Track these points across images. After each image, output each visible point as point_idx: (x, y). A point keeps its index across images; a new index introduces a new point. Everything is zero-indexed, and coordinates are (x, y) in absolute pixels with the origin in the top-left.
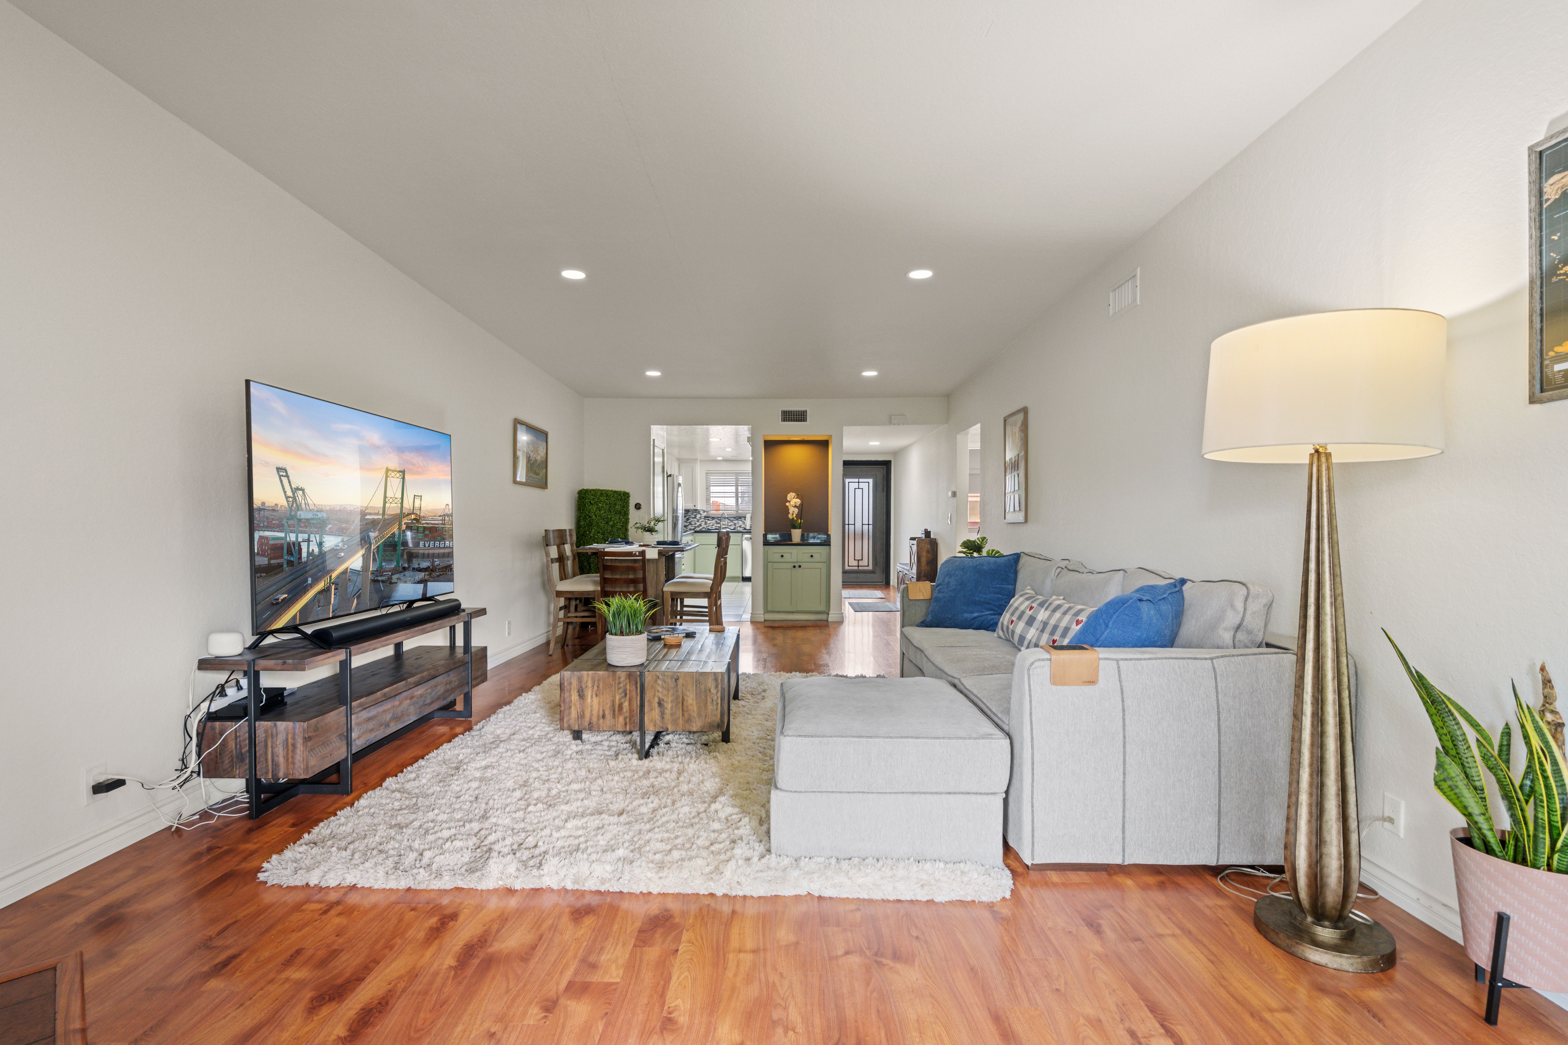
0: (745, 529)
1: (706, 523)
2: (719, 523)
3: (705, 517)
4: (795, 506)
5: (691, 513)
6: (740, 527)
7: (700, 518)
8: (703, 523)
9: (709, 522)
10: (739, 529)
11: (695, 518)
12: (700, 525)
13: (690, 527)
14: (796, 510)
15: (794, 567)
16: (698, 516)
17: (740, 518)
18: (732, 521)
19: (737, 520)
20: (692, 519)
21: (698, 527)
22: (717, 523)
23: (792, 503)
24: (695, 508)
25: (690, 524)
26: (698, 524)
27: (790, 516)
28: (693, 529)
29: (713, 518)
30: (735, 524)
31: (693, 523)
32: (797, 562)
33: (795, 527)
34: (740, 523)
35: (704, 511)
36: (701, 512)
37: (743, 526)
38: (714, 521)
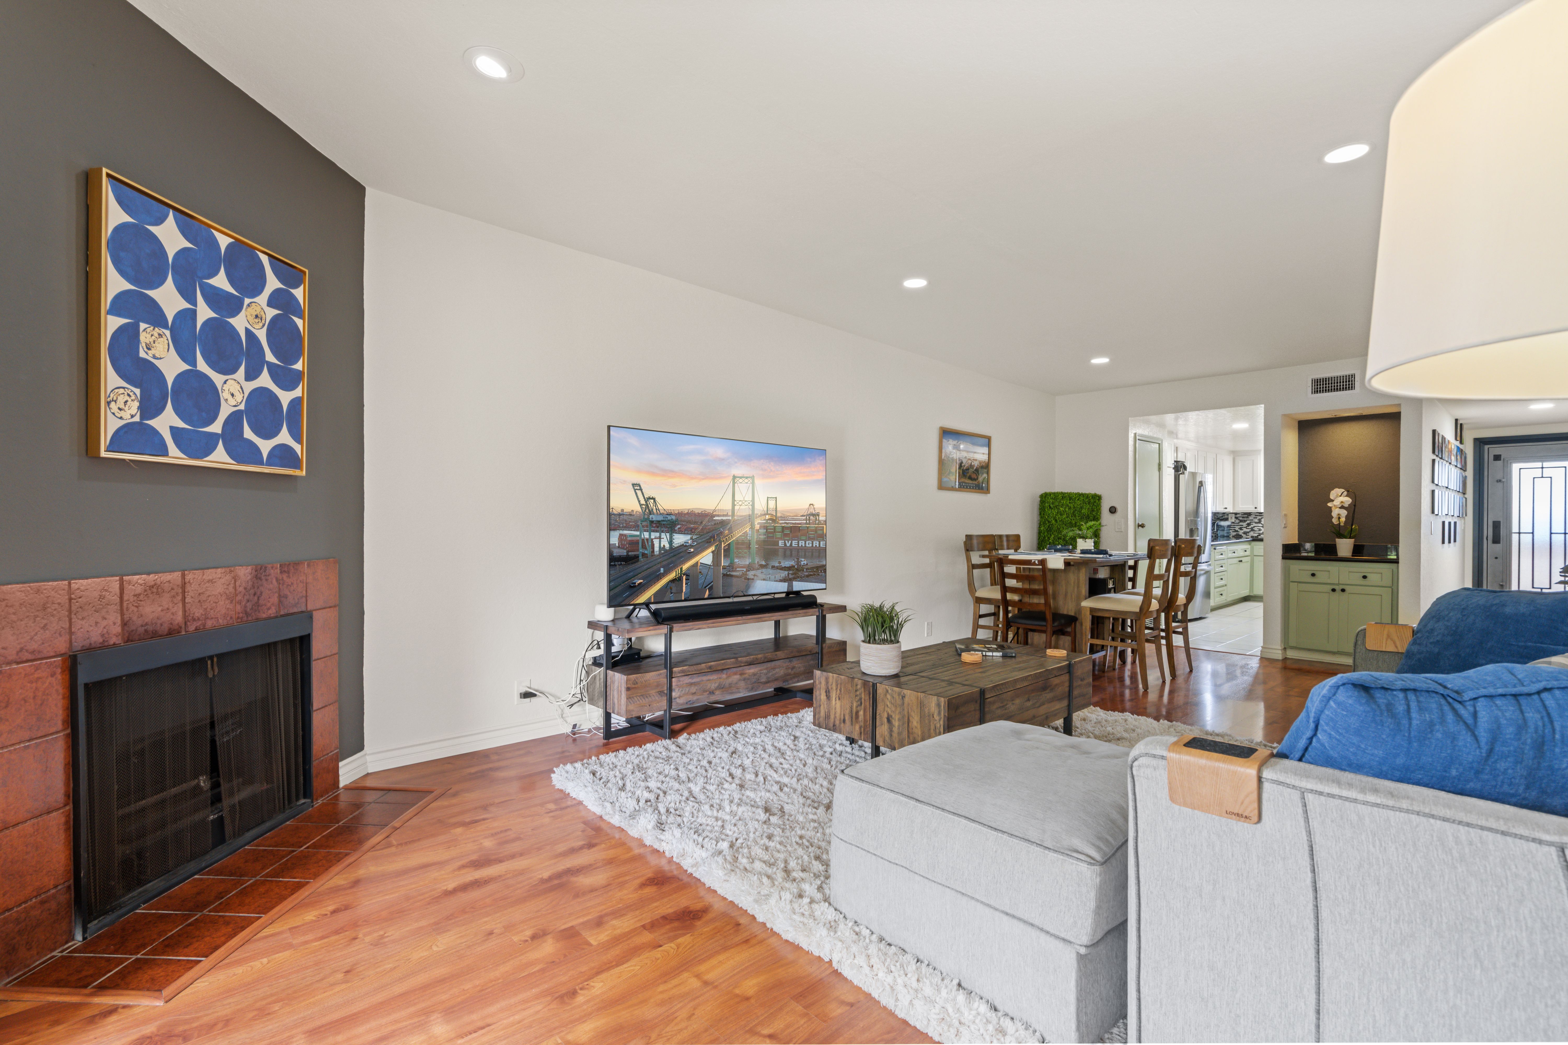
4: (1342, 507)
5: (1253, 516)
14: (1344, 513)
15: (1334, 590)
20: (1254, 525)
23: (1337, 502)
24: (1256, 511)
25: (1252, 530)
27: (1335, 521)
31: (1256, 529)
32: (1339, 584)
33: (1341, 536)
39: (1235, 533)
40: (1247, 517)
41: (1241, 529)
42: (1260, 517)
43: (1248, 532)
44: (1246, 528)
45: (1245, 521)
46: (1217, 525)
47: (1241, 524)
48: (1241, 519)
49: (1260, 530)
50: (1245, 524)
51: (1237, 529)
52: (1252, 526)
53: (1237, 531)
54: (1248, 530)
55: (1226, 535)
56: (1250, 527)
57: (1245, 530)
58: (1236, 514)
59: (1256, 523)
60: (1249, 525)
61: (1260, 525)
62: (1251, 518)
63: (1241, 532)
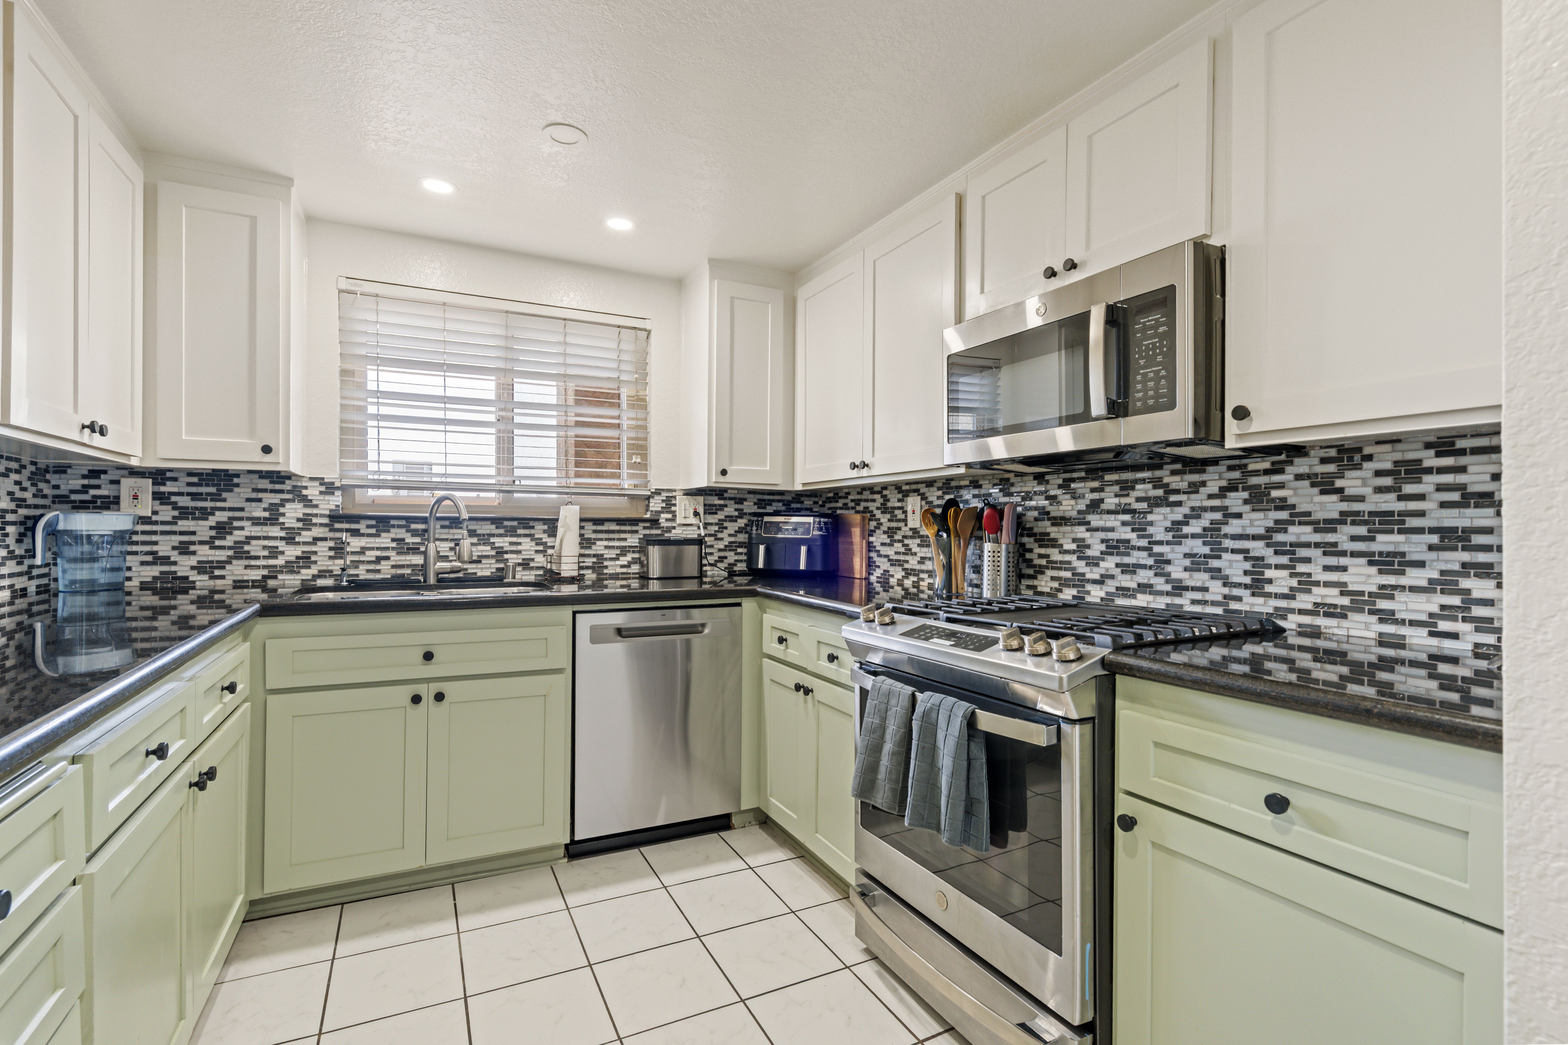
0: (552, 578)
1: (339, 550)
2: (413, 550)
3: (335, 517)
5: (244, 492)
6: (526, 565)
7: (306, 522)
8: (323, 549)
9: (356, 543)
10: (523, 575)
11: (273, 518)
12: (306, 560)
13: (237, 570)
16: (293, 512)
17: (526, 523)
18: (484, 539)
19: (511, 531)
20: (250, 530)
21: (291, 567)
22: (403, 548)
24: (267, 464)
25: (240, 552)
26: (292, 552)
28: (261, 584)
29: (382, 523)
30: (500, 553)
31: (254, 548)
34: (527, 546)
35: (329, 488)
36: (313, 492)
37: (540, 560)
38: (385, 540)
39: (155, 571)
40: (216, 497)
41: (184, 549)
42: (275, 499)
43: (221, 565)
44: (210, 543)
45: (205, 514)
46: (52, 532)
47: (184, 525)
48: (184, 501)
49: (274, 553)
50: (203, 528)
51: (164, 547)
52: (239, 535)
53: (166, 560)
54: (221, 555)
55: (103, 578)
56: (229, 541)
57: (204, 553)
58: (159, 476)
59: (257, 522)
60: (222, 529)
61: (275, 531)
62: (232, 499)
63: (184, 566)
